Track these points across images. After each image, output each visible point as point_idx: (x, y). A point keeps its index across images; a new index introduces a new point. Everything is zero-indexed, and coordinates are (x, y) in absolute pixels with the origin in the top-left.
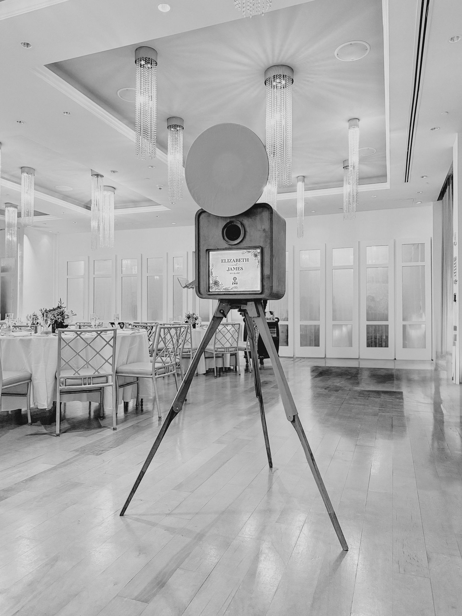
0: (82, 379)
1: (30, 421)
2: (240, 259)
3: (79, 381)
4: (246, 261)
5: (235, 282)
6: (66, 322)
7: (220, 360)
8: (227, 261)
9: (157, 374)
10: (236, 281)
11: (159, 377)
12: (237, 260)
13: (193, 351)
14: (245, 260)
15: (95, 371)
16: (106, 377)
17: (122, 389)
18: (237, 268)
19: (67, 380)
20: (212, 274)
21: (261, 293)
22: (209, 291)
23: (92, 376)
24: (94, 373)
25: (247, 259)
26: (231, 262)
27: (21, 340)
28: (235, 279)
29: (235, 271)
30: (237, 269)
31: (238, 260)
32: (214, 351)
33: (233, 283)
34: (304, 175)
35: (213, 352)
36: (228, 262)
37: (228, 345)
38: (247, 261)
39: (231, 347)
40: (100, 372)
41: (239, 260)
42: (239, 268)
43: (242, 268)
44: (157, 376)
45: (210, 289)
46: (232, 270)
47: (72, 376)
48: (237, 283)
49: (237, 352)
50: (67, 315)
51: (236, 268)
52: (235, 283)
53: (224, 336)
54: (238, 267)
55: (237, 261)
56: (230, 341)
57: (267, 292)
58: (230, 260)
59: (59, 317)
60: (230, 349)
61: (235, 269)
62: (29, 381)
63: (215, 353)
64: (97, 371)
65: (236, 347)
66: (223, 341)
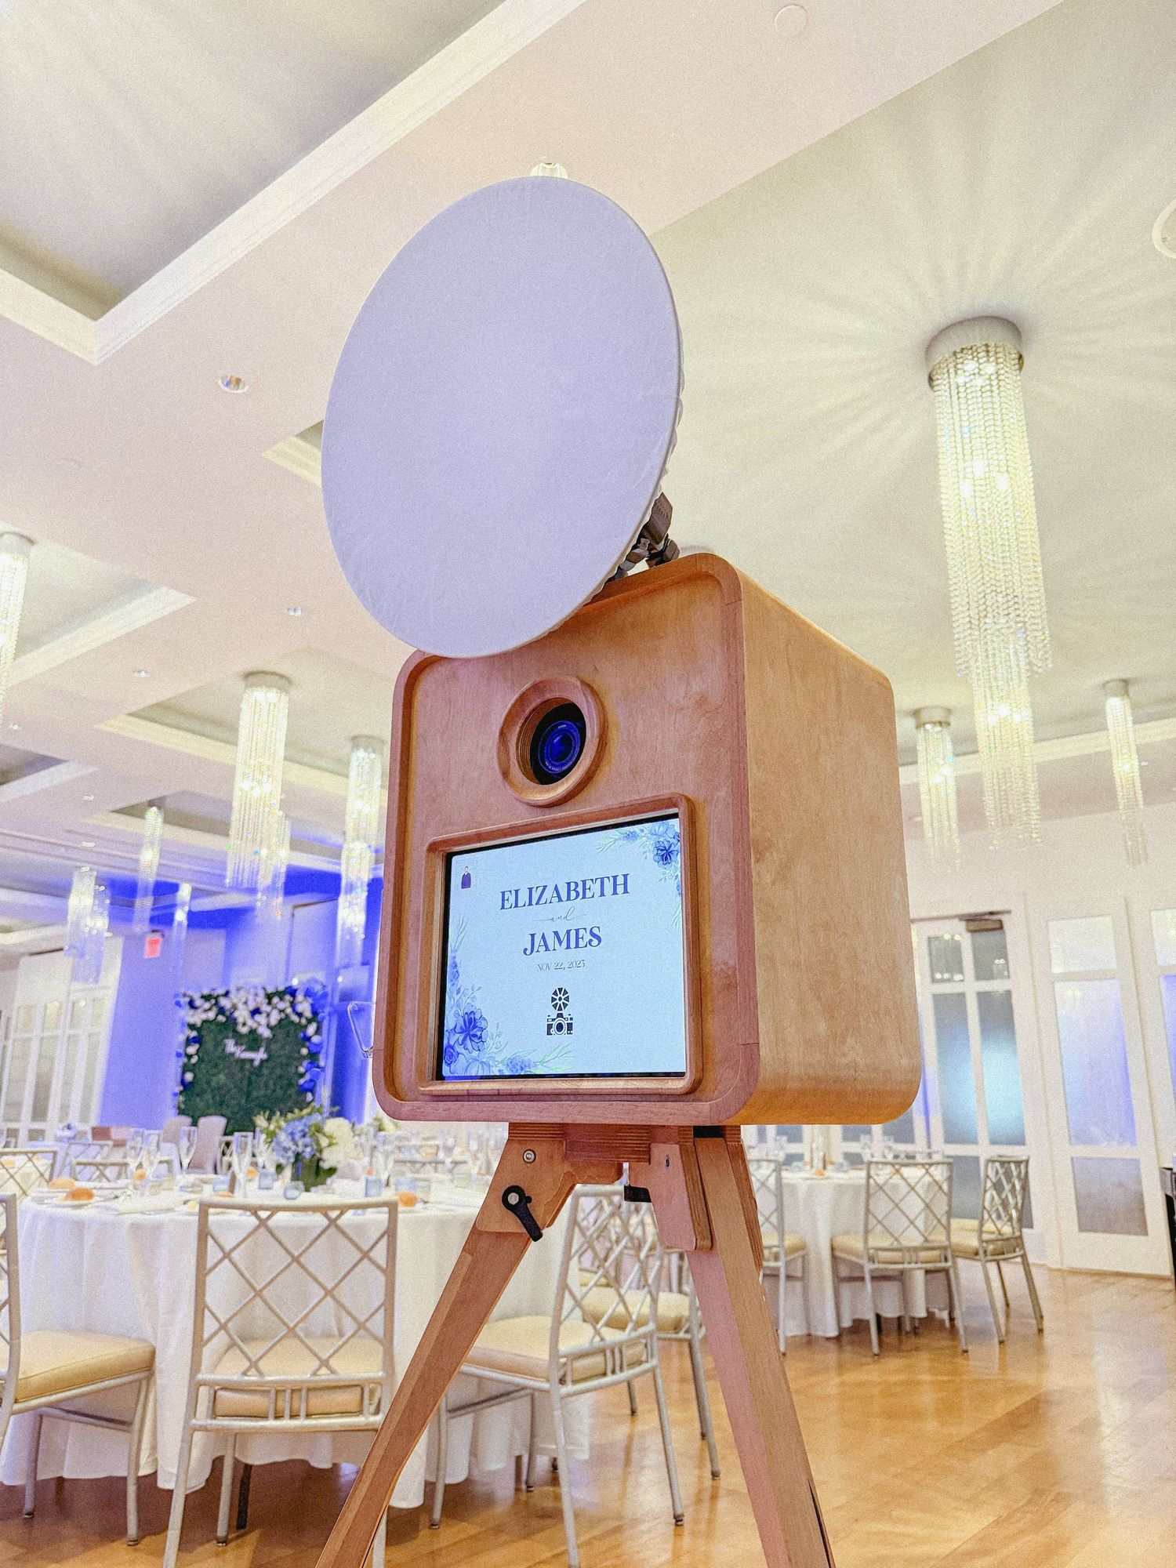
0: (269, 1391)
1: (132, 1529)
2: (584, 882)
3: (258, 1402)
4: (615, 893)
5: (559, 1020)
6: (329, 1159)
7: (891, 1289)
8: (524, 897)
9: (569, 1378)
10: (565, 1012)
11: (575, 1394)
12: (573, 886)
13: (787, 1254)
14: (609, 886)
15: (317, 1363)
16: (359, 1389)
17: (466, 1420)
18: (573, 934)
19: (220, 1393)
20: (456, 975)
21: (692, 1092)
22: (439, 1077)
23: (305, 1386)
24: (314, 1374)
25: (620, 880)
26: (543, 900)
27: (136, 1227)
28: (560, 998)
29: (561, 954)
30: (573, 944)
31: (577, 890)
32: (866, 1258)
33: (550, 1027)
34: (1124, 677)
35: (861, 1262)
36: (530, 904)
37: (913, 1239)
38: (620, 889)
39: (927, 1245)
40: (339, 1371)
41: (580, 889)
42: (581, 932)
43: (595, 931)
44: (569, 1388)
45: (444, 1067)
46: (547, 949)
47: (235, 1378)
48: (570, 1027)
49: (949, 1264)
50: (330, 1137)
51: (568, 932)
52: (560, 1027)
53: (897, 1205)
54: (577, 931)
55: (573, 894)
56: (920, 1223)
57: (725, 1081)
58: (540, 889)
59: (307, 1140)
60: (923, 1255)
61: (560, 942)
62: (142, 1375)
63: (868, 1267)
64: (325, 1363)
65: (945, 1248)
66: (898, 1223)
